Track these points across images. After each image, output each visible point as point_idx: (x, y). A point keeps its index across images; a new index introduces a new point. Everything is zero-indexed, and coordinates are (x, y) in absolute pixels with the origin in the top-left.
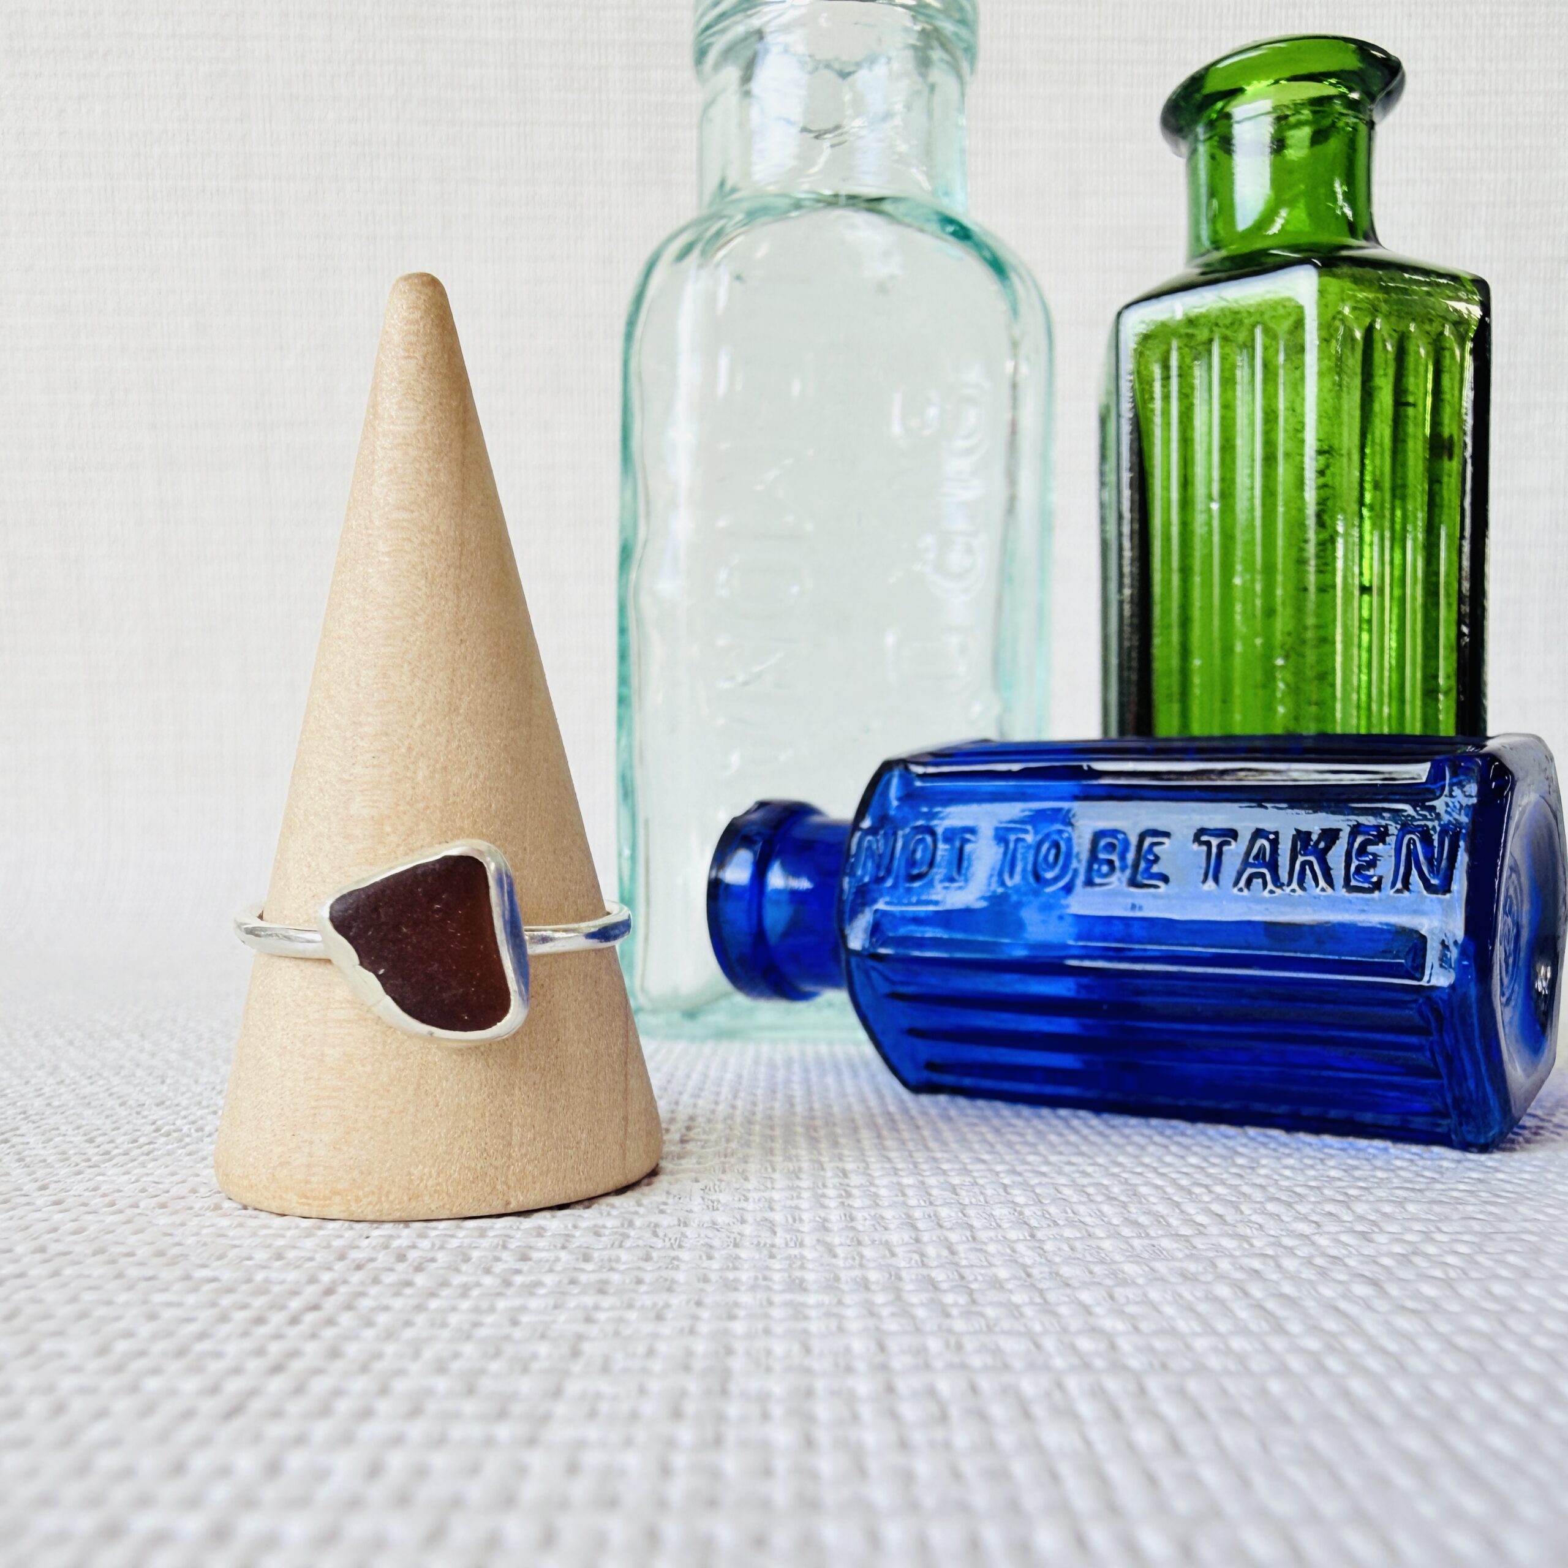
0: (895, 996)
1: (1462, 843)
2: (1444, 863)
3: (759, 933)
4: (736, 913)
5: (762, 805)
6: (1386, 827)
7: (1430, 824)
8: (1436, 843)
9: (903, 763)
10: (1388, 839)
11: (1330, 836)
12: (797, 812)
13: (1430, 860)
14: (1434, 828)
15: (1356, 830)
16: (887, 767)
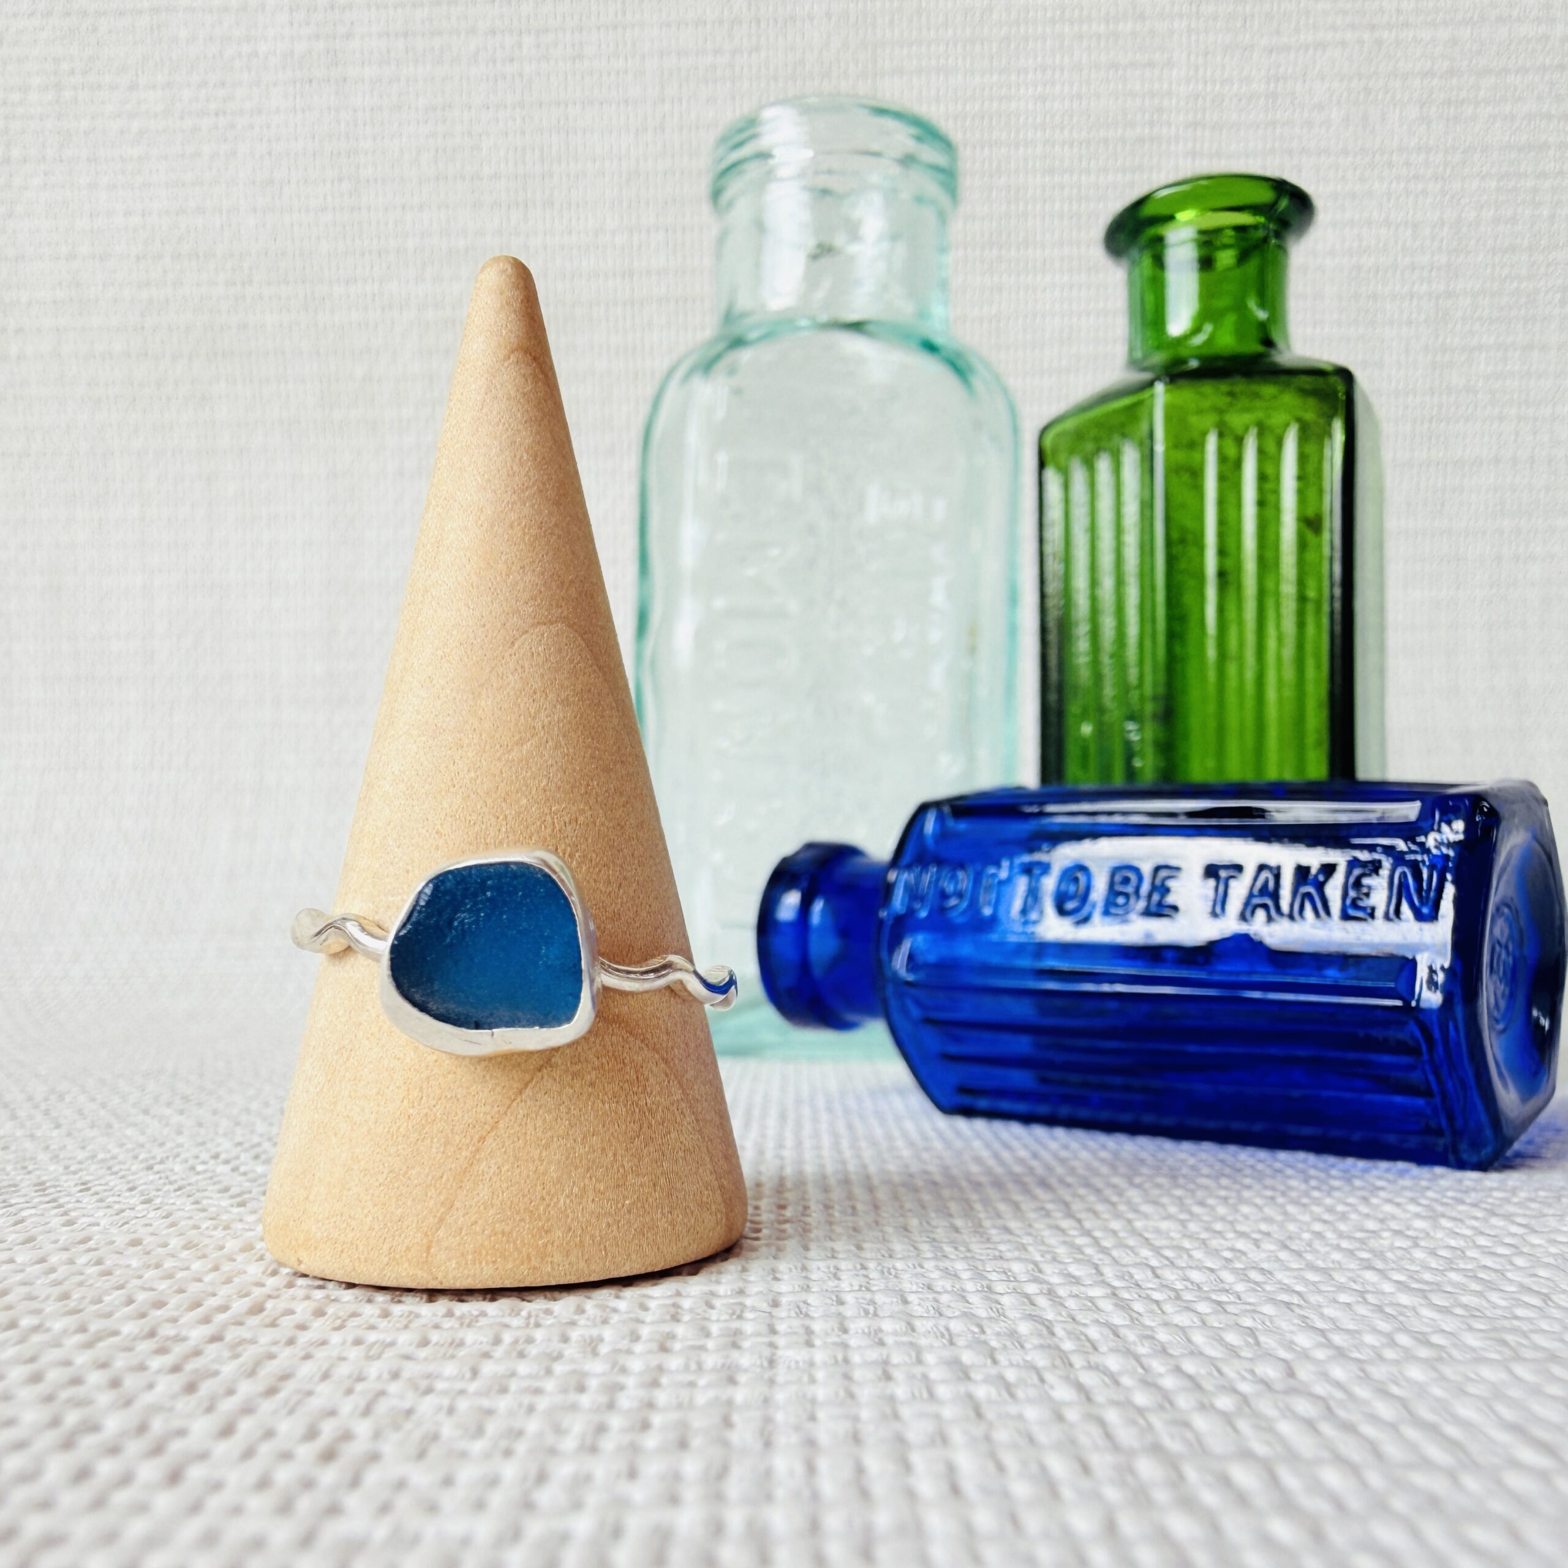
0: (928, 1021)
1: (1449, 877)
2: (1432, 894)
3: (804, 964)
4: (784, 945)
5: (810, 846)
6: (1380, 862)
7: (1419, 858)
8: (1425, 876)
9: (937, 805)
10: (1381, 872)
11: (1329, 870)
12: (840, 854)
13: (1419, 889)
14: (1423, 862)
15: (1353, 863)
16: (923, 809)
